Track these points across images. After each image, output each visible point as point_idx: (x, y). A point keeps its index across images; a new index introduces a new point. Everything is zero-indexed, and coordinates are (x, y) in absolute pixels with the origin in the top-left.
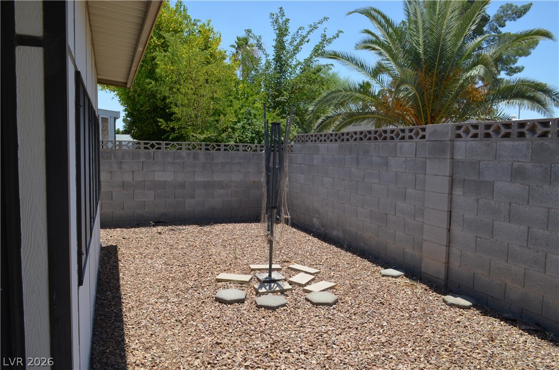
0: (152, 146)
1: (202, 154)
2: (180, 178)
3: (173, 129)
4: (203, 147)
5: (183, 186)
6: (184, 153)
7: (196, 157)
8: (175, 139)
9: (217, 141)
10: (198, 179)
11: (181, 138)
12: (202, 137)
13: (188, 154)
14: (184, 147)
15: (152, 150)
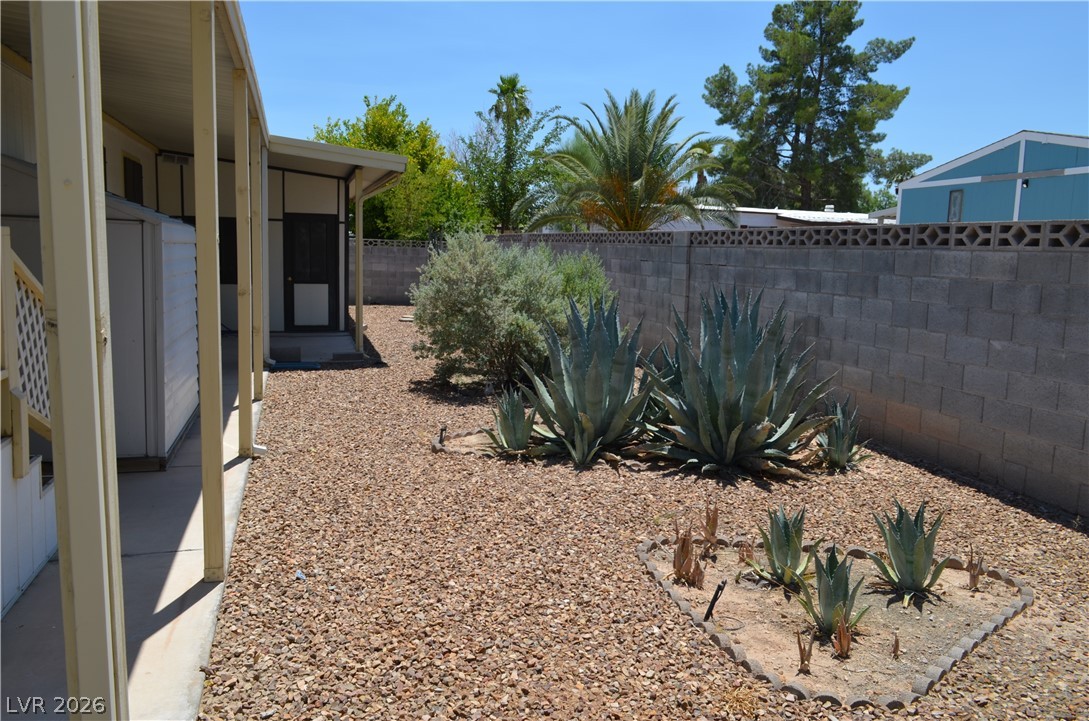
0: (371, 243)
1: (409, 250)
2: (392, 269)
3: (388, 228)
4: (411, 245)
5: (394, 275)
6: (395, 249)
7: (405, 252)
8: (390, 238)
9: (422, 239)
10: (406, 270)
11: (394, 236)
12: (411, 235)
13: (398, 250)
14: (395, 244)
15: (370, 247)
